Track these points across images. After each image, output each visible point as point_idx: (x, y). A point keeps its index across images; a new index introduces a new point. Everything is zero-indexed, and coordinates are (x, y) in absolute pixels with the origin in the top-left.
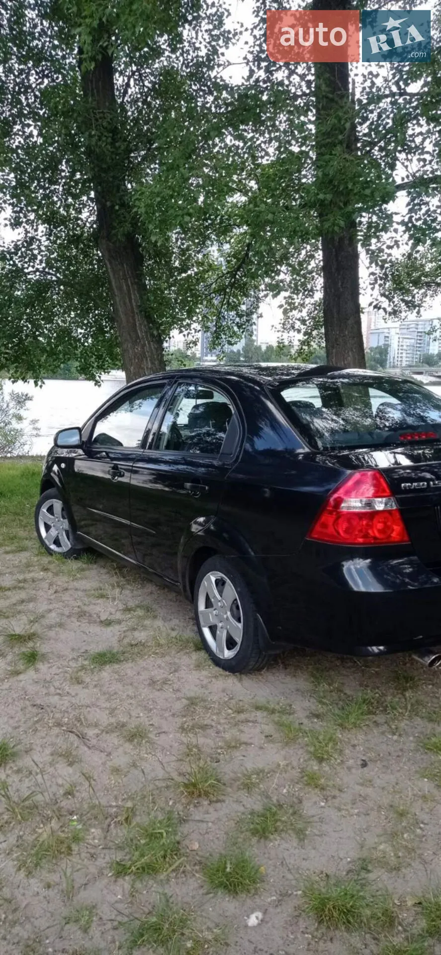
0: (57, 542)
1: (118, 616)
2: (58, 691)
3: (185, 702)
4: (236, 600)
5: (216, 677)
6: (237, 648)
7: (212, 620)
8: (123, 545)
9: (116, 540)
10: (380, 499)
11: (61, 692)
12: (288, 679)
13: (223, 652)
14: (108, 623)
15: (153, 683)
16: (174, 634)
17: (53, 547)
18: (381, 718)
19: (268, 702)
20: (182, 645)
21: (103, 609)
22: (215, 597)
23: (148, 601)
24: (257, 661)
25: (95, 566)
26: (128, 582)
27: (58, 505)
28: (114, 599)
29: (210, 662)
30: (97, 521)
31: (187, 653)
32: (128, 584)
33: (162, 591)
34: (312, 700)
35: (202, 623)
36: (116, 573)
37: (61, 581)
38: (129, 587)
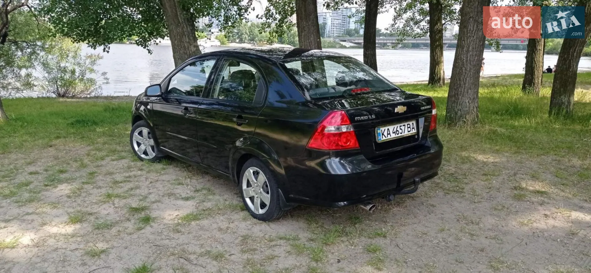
0: (145, 153)
1: (192, 194)
2: (167, 237)
3: (240, 238)
4: (266, 182)
5: (255, 224)
6: (267, 208)
7: (252, 194)
8: (188, 152)
9: (184, 150)
10: (344, 126)
11: (169, 238)
12: (294, 222)
13: (258, 210)
14: (187, 199)
15: (220, 229)
16: (227, 203)
17: (143, 156)
18: (344, 239)
19: (286, 235)
20: (233, 208)
21: (182, 191)
22: (253, 181)
23: (208, 185)
24: (278, 214)
25: (171, 166)
26: (194, 175)
27: (145, 131)
28: (188, 185)
29: (250, 217)
30: (168, 138)
31: (236, 213)
32: (194, 176)
33: (216, 179)
34: (308, 232)
35: (245, 195)
36: (185, 170)
37: (153, 176)
38: (195, 178)
